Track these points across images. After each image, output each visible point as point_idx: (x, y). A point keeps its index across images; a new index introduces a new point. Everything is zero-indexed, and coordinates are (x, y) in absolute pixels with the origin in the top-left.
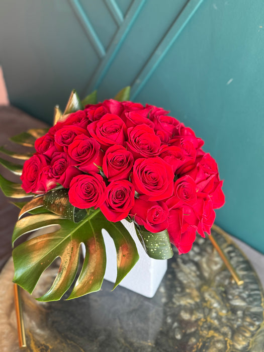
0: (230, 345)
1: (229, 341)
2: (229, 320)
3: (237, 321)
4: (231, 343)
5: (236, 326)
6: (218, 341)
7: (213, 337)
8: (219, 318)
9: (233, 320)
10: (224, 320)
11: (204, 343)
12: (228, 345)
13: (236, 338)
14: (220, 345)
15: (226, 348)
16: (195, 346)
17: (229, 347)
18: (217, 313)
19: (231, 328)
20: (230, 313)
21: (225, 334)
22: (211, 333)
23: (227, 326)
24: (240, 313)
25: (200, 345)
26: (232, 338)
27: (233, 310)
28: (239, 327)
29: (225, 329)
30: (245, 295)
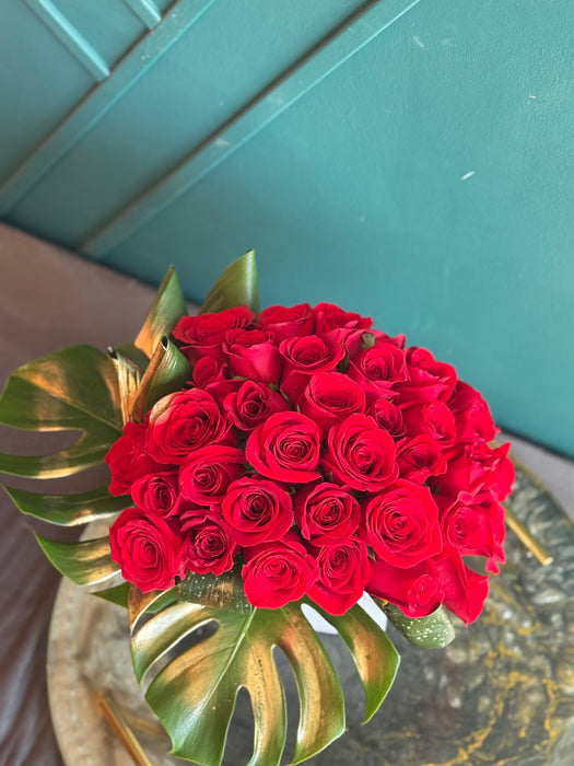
0: (555, 692)
1: (551, 685)
2: (539, 639)
3: (555, 637)
4: (555, 688)
5: (555, 649)
6: (530, 690)
7: (519, 684)
8: (520, 642)
9: (547, 638)
10: (530, 643)
11: (507, 701)
12: (550, 692)
13: (560, 673)
14: (535, 698)
15: (547, 698)
16: (492, 713)
17: (552, 696)
18: (514, 631)
19: (548, 655)
20: (538, 624)
21: (539, 673)
22: (514, 676)
23: (539, 653)
24: (556, 619)
25: (500, 707)
26: (555, 677)
27: (543, 616)
28: (562, 648)
29: (538, 661)
30: (557, 577)
